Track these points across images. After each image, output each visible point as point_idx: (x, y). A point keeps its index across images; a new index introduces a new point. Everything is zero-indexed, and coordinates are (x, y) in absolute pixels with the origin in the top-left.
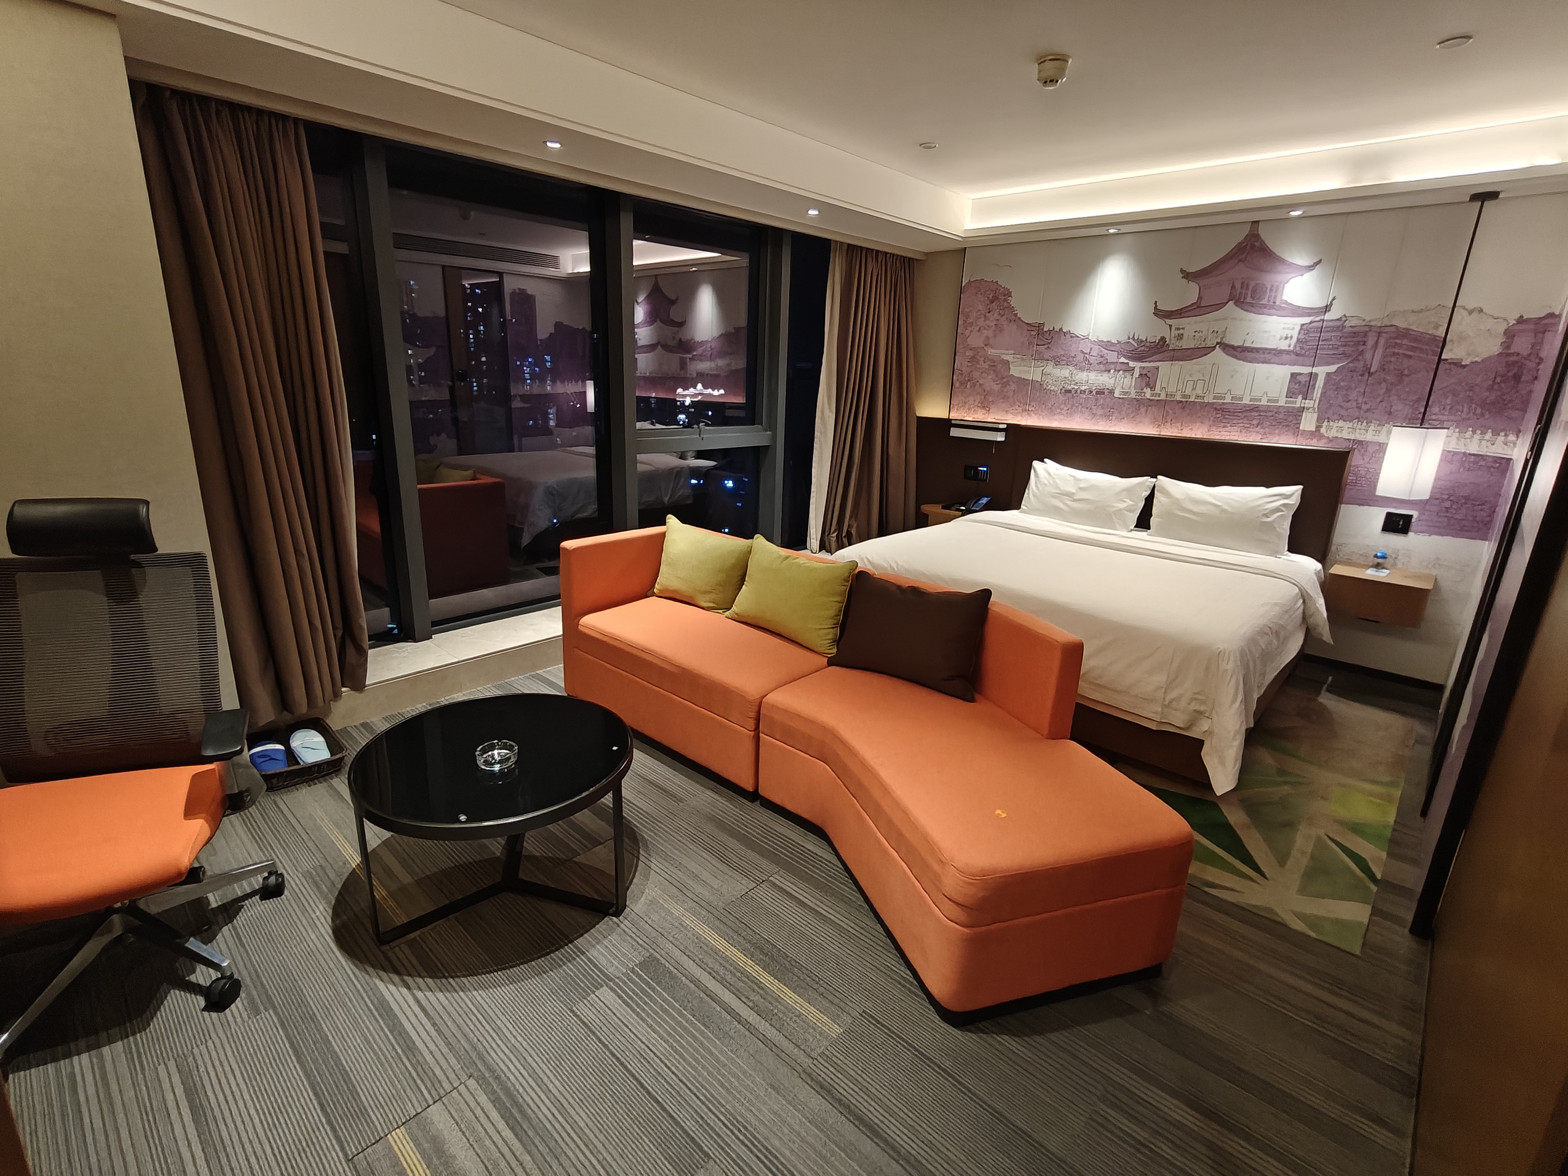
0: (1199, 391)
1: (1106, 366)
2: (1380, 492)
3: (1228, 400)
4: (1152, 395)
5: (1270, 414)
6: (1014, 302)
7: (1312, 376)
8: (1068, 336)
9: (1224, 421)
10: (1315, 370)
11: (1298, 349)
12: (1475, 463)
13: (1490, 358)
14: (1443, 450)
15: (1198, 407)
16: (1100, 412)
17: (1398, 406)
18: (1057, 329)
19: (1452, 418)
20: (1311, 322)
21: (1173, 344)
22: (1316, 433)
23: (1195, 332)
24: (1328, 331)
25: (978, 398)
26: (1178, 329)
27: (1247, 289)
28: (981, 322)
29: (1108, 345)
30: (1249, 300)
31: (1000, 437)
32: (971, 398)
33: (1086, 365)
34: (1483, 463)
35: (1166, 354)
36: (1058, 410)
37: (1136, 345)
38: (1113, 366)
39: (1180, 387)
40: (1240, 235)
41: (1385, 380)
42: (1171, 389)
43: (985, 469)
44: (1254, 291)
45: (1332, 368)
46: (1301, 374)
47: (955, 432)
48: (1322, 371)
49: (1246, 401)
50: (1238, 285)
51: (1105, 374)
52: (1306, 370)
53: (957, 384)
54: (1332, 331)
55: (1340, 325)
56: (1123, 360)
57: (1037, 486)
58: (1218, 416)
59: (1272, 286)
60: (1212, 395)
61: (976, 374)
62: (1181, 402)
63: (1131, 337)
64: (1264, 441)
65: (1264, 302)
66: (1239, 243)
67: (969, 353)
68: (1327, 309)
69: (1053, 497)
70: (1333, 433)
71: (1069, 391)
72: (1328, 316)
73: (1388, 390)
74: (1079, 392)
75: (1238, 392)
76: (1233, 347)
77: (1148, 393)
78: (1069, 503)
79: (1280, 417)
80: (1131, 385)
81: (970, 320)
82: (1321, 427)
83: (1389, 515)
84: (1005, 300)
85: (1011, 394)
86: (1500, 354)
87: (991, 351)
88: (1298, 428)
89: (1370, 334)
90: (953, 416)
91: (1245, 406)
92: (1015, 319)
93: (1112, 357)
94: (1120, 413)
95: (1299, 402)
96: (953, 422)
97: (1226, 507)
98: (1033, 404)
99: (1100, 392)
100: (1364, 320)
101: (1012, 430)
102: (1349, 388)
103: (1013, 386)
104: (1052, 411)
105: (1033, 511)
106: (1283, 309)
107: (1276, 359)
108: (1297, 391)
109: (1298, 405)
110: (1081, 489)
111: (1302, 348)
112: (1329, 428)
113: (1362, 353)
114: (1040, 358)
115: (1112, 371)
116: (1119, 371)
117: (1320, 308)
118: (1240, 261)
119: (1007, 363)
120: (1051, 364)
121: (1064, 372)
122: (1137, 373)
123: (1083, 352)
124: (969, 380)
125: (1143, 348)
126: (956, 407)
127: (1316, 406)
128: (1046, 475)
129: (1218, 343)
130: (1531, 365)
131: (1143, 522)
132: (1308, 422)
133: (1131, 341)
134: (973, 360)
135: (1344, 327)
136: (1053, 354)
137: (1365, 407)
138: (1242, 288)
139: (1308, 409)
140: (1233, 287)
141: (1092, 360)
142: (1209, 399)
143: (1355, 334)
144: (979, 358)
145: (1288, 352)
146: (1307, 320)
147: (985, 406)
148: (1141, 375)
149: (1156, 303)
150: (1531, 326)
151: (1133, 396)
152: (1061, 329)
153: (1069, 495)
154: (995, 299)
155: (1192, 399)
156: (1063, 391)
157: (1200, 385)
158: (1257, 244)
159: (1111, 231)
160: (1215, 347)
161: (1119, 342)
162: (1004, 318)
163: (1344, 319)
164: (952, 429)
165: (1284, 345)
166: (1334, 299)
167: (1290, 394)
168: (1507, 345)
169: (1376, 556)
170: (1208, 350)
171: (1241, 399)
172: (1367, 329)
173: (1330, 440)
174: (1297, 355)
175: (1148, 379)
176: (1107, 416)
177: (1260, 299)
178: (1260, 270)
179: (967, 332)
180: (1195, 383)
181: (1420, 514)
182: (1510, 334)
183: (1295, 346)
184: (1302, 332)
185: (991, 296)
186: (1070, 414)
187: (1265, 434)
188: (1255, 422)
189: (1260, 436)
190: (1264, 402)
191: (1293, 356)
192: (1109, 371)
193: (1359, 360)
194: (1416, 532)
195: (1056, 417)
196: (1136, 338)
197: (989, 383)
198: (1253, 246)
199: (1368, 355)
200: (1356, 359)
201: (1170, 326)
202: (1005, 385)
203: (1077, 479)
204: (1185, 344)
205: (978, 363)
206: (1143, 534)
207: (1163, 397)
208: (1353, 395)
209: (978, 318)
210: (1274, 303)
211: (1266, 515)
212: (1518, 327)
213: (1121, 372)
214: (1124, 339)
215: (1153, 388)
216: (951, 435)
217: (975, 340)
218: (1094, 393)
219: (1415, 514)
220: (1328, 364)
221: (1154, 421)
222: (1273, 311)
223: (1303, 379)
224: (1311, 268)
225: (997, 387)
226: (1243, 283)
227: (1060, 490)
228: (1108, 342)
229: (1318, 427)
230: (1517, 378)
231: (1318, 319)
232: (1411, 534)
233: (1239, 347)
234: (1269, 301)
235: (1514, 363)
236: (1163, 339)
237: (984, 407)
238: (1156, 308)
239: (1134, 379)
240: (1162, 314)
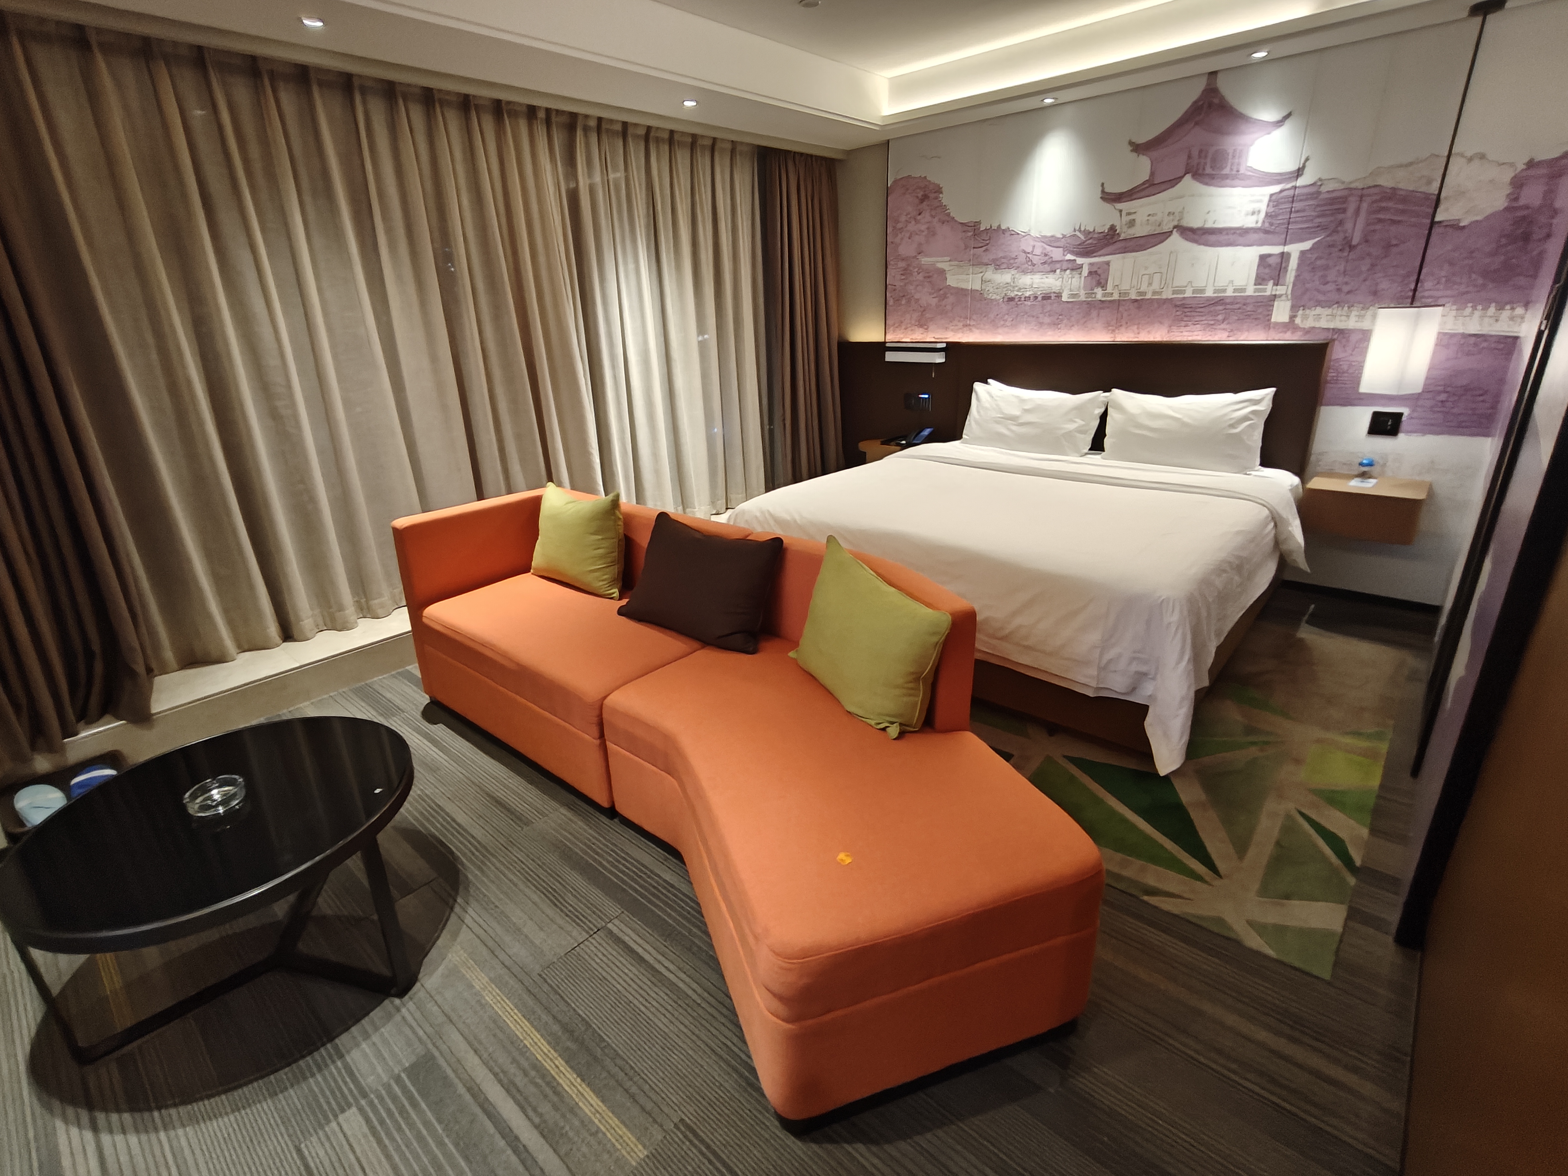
0: (1156, 286)
1: (1051, 266)
2: (1364, 388)
3: (1189, 294)
4: (1104, 295)
5: (1237, 306)
6: (945, 199)
7: (1284, 257)
8: (1007, 234)
9: (1185, 319)
10: (1287, 249)
11: (1267, 225)
12: (1475, 345)
13: (1493, 215)
14: (1439, 333)
15: (1156, 305)
16: (1047, 320)
17: (1384, 285)
18: (995, 227)
19: (1449, 293)
20: (1281, 191)
21: (1125, 233)
22: (1290, 325)
23: (1149, 215)
24: (1301, 200)
25: (915, 315)
26: (1129, 214)
27: (1206, 157)
28: (912, 227)
29: (1051, 241)
30: (1208, 170)
31: (940, 359)
32: (908, 316)
33: (1029, 267)
34: (1485, 344)
35: (1118, 245)
36: (1002, 323)
37: (1082, 237)
38: (1058, 265)
39: (1135, 282)
40: (1194, 92)
41: (1369, 254)
42: (1125, 287)
43: (926, 396)
44: (1214, 160)
45: (1307, 245)
46: (1270, 255)
47: (890, 357)
48: (1295, 250)
49: (1209, 293)
50: (1195, 153)
51: (1051, 276)
52: (1276, 250)
53: (891, 302)
54: (1306, 199)
55: (1315, 192)
56: (1070, 257)
57: (978, 412)
58: (1178, 313)
59: (1235, 150)
60: (1170, 290)
61: (911, 288)
62: (1136, 301)
63: (1077, 228)
64: (1231, 339)
65: (1226, 171)
66: (1195, 102)
67: (902, 264)
68: (1299, 172)
69: (997, 422)
70: (1309, 323)
71: (1011, 299)
72: (1300, 182)
73: (1373, 265)
74: (1023, 299)
75: (1200, 283)
76: (1193, 231)
77: (1099, 294)
78: (1014, 428)
79: (1248, 309)
80: (1079, 287)
81: (899, 226)
82: (1295, 316)
83: (1376, 416)
84: (936, 198)
85: (949, 307)
86: (1507, 209)
87: (925, 260)
88: (1269, 320)
89: (1351, 199)
90: (890, 337)
91: (1209, 299)
92: (948, 220)
93: (1057, 254)
94: (1069, 319)
95: (1269, 289)
96: (888, 345)
97: (1186, 420)
98: (974, 317)
99: (1046, 297)
100: (1343, 183)
101: (952, 349)
102: (1326, 268)
103: (951, 299)
104: (994, 325)
105: (978, 441)
106: (1249, 177)
107: (1241, 240)
108: (1266, 277)
109: (1268, 293)
110: (1027, 411)
111: (1271, 224)
112: (1305, 317)
113: (1341, 223)
114: (978, 263)
115: (1058, 271)
116: (1065, 270)
117: (1291, 173)
118: (1197, 124)
119: (942, 272)
120: (991, 268)
121: (1004, 277)
122: (1085, 272)
123: (1025, 252)
124: (904, 296)
125: (1090, 241)
126: (891, 329)
127: (1289, 292)
128: (989, 398)
129: (1175, 227)
130: (1543, 219)
131: (1097, 445)
132: (1281, 313)
133: (1078, 233)
134: (906, 272)
135: (1319, 193)
136: (992, 257)
137: (1346, 288)
138: (1200, 157)
139: (1280, 296)
140: (1189, 157)
141: (1035, 259)
142: (1167, 294)
143: (1332, 201)
144: (911, 269)
145: (1254, 230)
146: (1276, 189)
147: (922, 324)
148: (1090, 273)
149: (1103, 185)
150: (1543, 171)
151: (1083, 298)
152: (999, 226)
153: (1013, 418)
154: (925, 197)
155: (1148, 296)
156: (1006, 299)
157: (1157, 277)
158: (1216, 101)
159: (1048, 101)
160: (1171, 232)
161: (1064, 236)
162: (936, 220)
163: (1319, 183)
164: (887, 353)
165: (1250, 222)
166: (1307, 159)
167: (1260, 280)
168: (1514, 197)
169: (1361, 464)
170: (1161, 237)
171: (1202, 291)
172: (1346, 193)
173: (1308, 331)
174: (1266, 232)
175: (1098, 277)
176: (1055, 325)
177: (1222, 168)
178: (1220, 132)
179: (897, 240)
180: (1151, 276)
181: (1413, 411)
182: (1518, 183)
183: (1264, 222)
184: (1271, 204)
185: (920, 195)
186: (1014, 326)
187: (1232, 331)
188: (1220, 317)
189: (1227, 334)
190: (1229, 293)
191: (1262, 235)
192: (1055, 271)
193: (1337, 232)
194: (1408, 432)
195: (1000, 330)
196: (1082, 229)
197: (926, 297)
198: (1210, 105)
199: (1349, 225)
200: (1335, 231)
201: (1121, 211)
202: (945, 297)
203: (1022, 401)
204: (1139, 231)
205: (912, 275)
206: (1096, 458)
207: (1116, 297)
208: (1332, 275)
209: (908, 222)
210: (1238, 171)
211: (1232, 426)
212: (1529, 173)
213: (1068, 271)
214: (1068, 232)
215: (1104, 286)
216: (887, 360)
217: (906, 249)
218: (1040, 298)
219: (1405, 411)
220: (1302, 240)
221: (1108, 326)
222: (1236, 182)
223: (1271, 261)
224: (1280, 123)
225: (934, 302)
226: (1201, 151)
227: (1003, 413)
228: (1052, 236)
229: (1292, 317)
230: (1526, 237)
231: (1289, 186)
232: (1401, 436)
233: (1199, 229)
234: (1232, 169)
235: (1524, 218)
236: (1112, 228)
237: (921, 326)
238: (1103, 191)
239: (1083, 278)
240: (1111, 198)
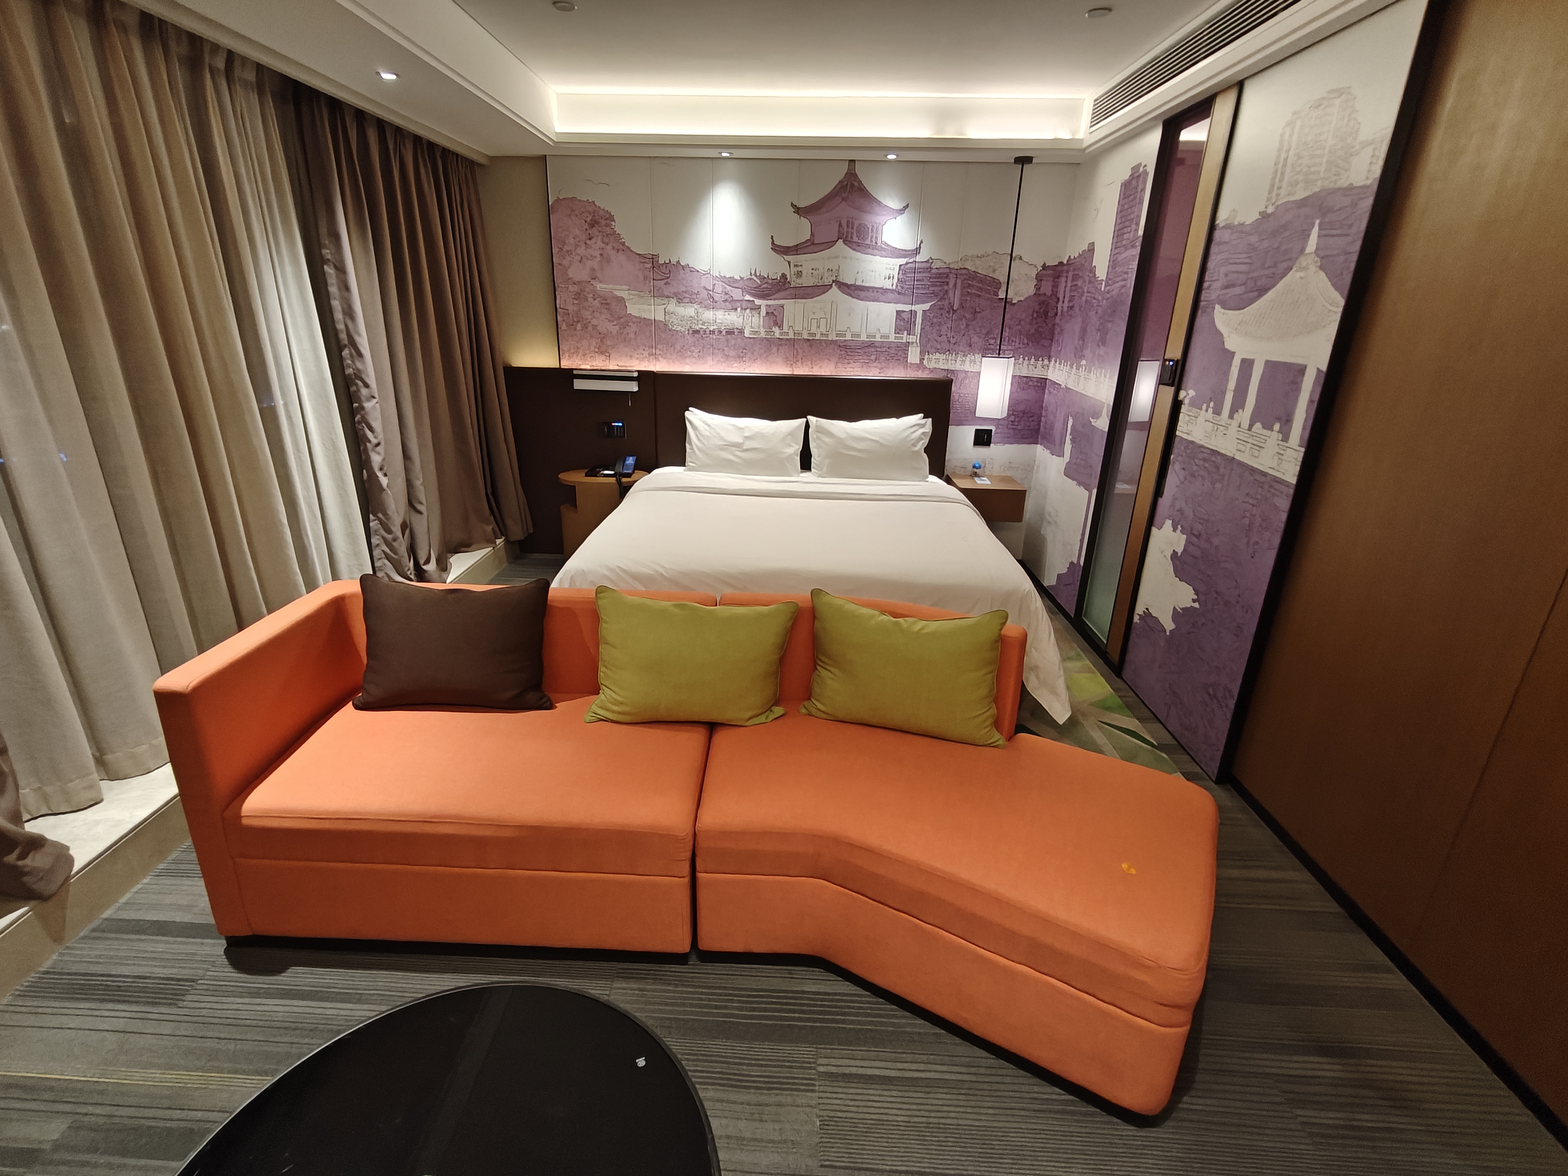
0: (823, 329)
1: (732, 305)
2: (978, 414)
3: (848, 337)
4: (781, 334)
5: (884, 349)
6: (619, 227)
7: (913, 313)
8: (687, 270)
9: (847, 357)
10: (914, 308)
11: (899, 288)
12: (1026, 383)
13: (1029, 297)
14: (1014, 377)
15: (824, 344)
16: (732, 353)
17: (975, 339)
18: (674, 261)
19: (1010, 347)
20: (907, 263)
21: (795, 282)
22: (920, 366)
23: (813, 269)
24: (920, 272)
25: (594, 342)
26: (796, 266)
27: (852, 228)
28: (581, 251)
29: (731, 281)
30: (855, 239)
31: (634, 387)
32: (585, 343)
33: (712, 303)
34: (1031, 383)
35: (789, 292)
36: (689, 353)
37: (759, 281)
38: (739, 304)
39: (805, 325)
40: (841, 172)
41: (965, 317)
42: (798, 328)
43: (621, 424)
44: (858, 232)
45: (927, 306)
46: (903, 311)
47: (579, 384)
48: (920, 308)
49: (864, 338)
50: (844, 225)
51: (733, 313)
52: (907, 308)
53: (563, 326)
54: (923, 272)
55: (928, 267)
56: (748, 297)
57: (699, 439)
58: (843, 352)
59: (873, 227)
60: (834, 333)
61: (587, 314)
62: (808, 340)
63: (753, 273)
64: (881, 375)
65: (868, 242)
66: (841, 182)
67: (574, 289)
68: (917, 251)
69: (722, 449)
70: (932, 365)
71: (696, 332)
72: (919, 258)
73: (967, 325)
74: (708, 332)
75: (856, 330)
76: (846, 285)
77: (777, 332)
79: (892, 352)
80: (759, 325)
81: (566, 248)
82: (924, 359)
83: (977, 432)
84: (607, 225)
85: (632, 336)
86: (1035, 294)
87: (599, 286)
88: (907, 361)
89: (951, 276)
90: (566, 364)
91: (863, 342)
92: (622, 248)
93: (737, 294)
94: (752, 353)
95: (905, 337)
96: (575, 372)
98: (660, 346)
99: (730, 332)
100: (945, 263)
101: (644, 377)
102: (940, 324)
103: (634, 328)
104: (681, 354)
105: (703, 467)
106: (884, 250)
107: (882, 297)
108: (902, 328)
109: (904, 341)
110: (747, 438)
111: (902, 288)
112: (930, 360)
113: (946, 292)
114: (658, 294)
115: (739, 309)
116: (746, 309)
117: (912, 251)
118: (843, 199)
119: (621, 300)
120: (673, 301)
121: (689, 311)
122: (763, 312)
123: (706, 289)
124: (578, 321)
125: (765, 286)
126: (567, 354)
127: (918, 341)
128: (706, 427)
129: (833, 281)
130: (1053, 303)
131: (807, 463)
132: (914, 356)
133: (753, 277)
134: (579, 296)
135: (931, 268)
136: (673, 290)
137: (953, 341)
138: (848, 226)
139: (913, 343)
140: (840, 225)
141: (717, 297)
142: (832, 337)
143: (939, 275)
144: (585, 293)
145: (892, 291)
146: (903, 261)
147: (603, 351)
148: (767, 313)
149: (772, 237)
150: (1050, 272)
151: (763, 335)
152: (678, 262)
153: (737, 445)
154: (593, 224)
155: (818, 337)
156: (691, 332)
157: (823, 321)
158: (856, 184)
159: (724, 155)
160: (831, 285)
161: (742, 278)
162: (609, 247)
163: (931, 261)
164: (575, 381)
165: (888, 284)
166: (921, 242)
167: (898, 330)
168: (1038, 288)
169: (974, 467)
170: (826, 288)
171: (859, 336)
172: (948, 270)
173: (932, 371)
174: (899, 293)
175: (775, 317)
176: (740, 358)
177: (864, 239)
178: (861, 210)
179: (566, 263)
180: (818, 322)
181: (996, 429)
182: (1039, 278)
183: (897, 285)
184: (901, 272)
185: (588, 220)
186: (701, 357)
187: (882, 368)
188: (873, 357)
189: (878, 370)
190: (878, 339)
191: (896, 295)
192: (736, 309)
193: (944, 299)
194: (995, 443)
195: (687, 360)
196: (758, 274)
197: (604, 323)
198: (852, 186)
199: (951, 294)
200: (943, 298)
201: (789, 263)
202: (624, 326)
203: (741, 429)
204: (807, 281)
205: (586, 299)
206: (806, 476)
207: (791, 336)
208: (944, 330)
209: (577, 246)
210: (876, 243)
212: (1044, 272)
213: (748, 310)
214: (746, 275)
215: (781, 327)
216: (576, 387)
217: (577, 272)
218: (724, 333)
219: (993, 428)
220: (924, 302)
221: (787, 361)
222: (875, 251)
223: (904, 316)
224: (902, 211)
225: (614, 329)
226: (848, 222)
227: (725, 440)
228: (731, 278)
229: (922, 360)
230: (1046, 313)
231: (911, 260)
232: (992, 445)
233: (851, 285)
234: (872, 241)
235: (1043, 302)
236: (784, 276)
237: (602, 353)
238: (773, 243)
239: (762, 318)
240: (779, 250)
